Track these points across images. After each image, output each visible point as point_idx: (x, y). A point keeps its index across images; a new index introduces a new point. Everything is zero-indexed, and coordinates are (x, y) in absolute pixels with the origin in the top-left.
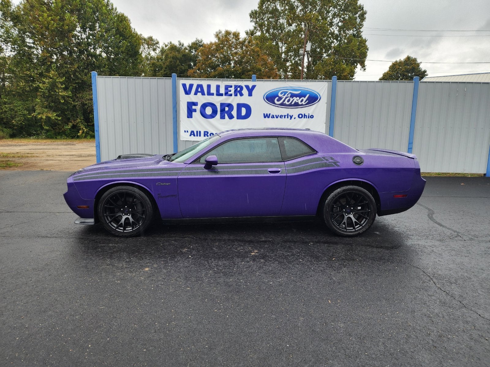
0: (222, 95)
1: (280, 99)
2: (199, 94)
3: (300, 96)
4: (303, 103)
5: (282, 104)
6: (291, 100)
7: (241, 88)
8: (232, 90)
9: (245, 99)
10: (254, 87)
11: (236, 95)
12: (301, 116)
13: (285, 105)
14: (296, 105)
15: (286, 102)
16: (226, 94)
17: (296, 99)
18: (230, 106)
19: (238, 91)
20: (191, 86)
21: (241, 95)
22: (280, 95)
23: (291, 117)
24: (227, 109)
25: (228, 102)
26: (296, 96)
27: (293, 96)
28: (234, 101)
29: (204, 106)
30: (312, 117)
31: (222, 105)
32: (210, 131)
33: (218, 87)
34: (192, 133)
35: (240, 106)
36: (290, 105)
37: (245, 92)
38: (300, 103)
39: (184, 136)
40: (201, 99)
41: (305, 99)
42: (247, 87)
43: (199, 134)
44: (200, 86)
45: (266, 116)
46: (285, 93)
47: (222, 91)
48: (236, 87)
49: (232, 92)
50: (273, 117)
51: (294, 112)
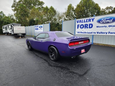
0: (85, 22)
1: (102, 21)
2: (80, 23)
3: (109, 19)
4: (111, 22)
5: (103, 23)
6: (106, 21)
7: (90, 19)
8: (88, 20)
9: (91, 22)
10: (94, 19)
11: (89, 22)
12: (109, 26)
13: (104, 23)
14: (108, 22)
15: (104, 22)
16: (86, 22)
17: (108, 21)
18: (87, 25)
19: (90, 20)
20: (78, 21)
21: (90, 21)
22: (102, 20)
23: (106, 27)
24: (86, 26)
25: (87, 24)
26: (108, 19)
27: (107, 20)
28: (88, 23)
29: (81, 25)
30: (114, 26)
31: (85, 25)
32: (82, 32)
33: (84, 20)
34: (78, 32)
35: (90, 25)
36: (106, 23)
37: (91, 20)
38: (109, 22)
39: (76, 33)
40: (80, 24)
41: (111, 20)
42: (92, 19)
43: (79, 32)
44: (80, 21)
45: (97, 27)
46: (104, 19)
47: (85, 21)
48: (89, 19)
49: (88, 21)
50: (100, 27)
51: (107, 25)
